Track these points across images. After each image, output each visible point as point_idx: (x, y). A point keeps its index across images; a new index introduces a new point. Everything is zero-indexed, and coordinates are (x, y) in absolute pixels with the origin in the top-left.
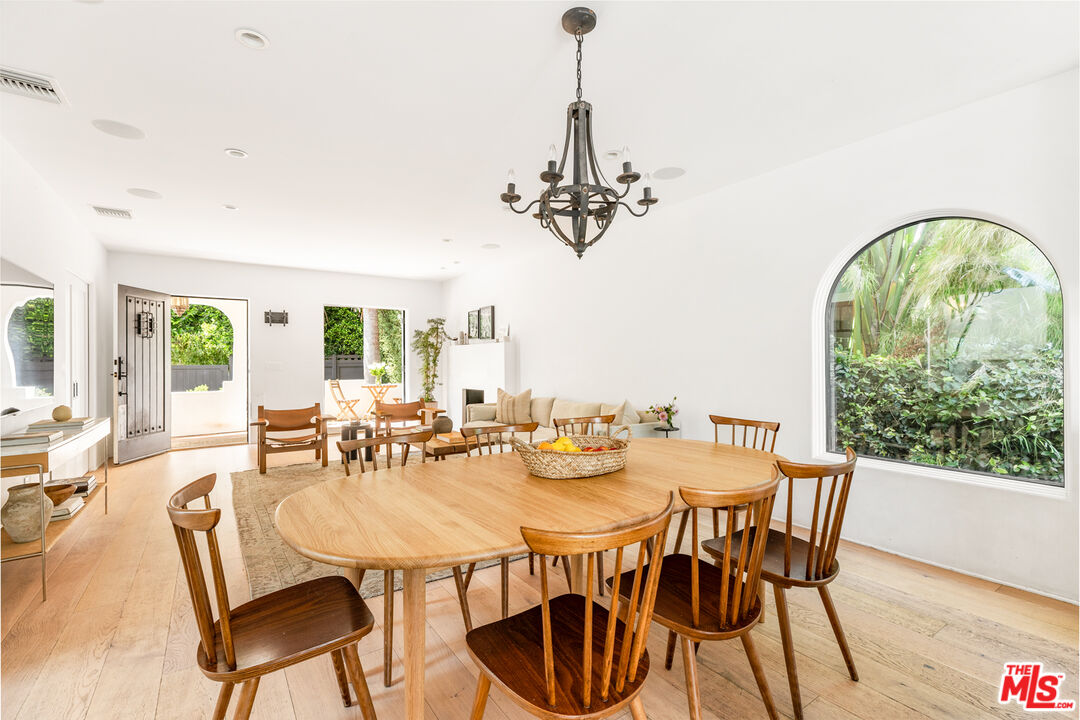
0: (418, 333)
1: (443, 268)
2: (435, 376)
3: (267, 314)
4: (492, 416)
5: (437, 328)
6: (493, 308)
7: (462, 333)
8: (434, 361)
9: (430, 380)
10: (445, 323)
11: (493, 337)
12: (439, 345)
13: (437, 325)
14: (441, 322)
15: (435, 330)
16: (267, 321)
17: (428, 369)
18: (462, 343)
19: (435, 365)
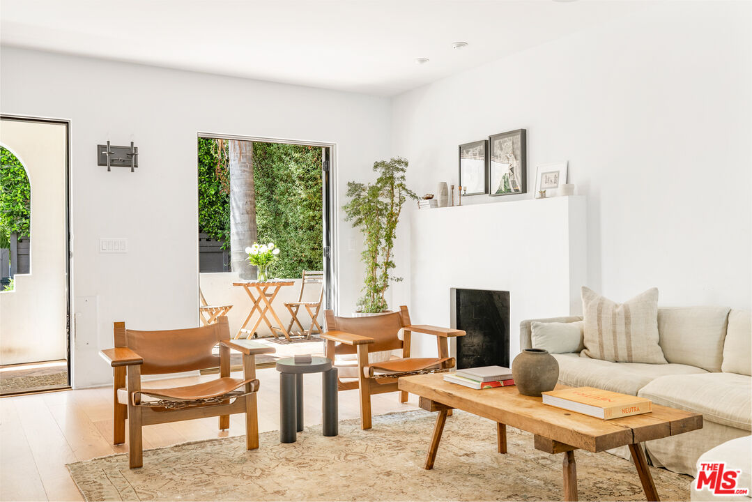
0: (355, 188)
1: (423, 61)
2: (389, 264)
3: (100, 148)
4: (575, 344)
5: (392, 178)
6: (524, 133)
7: (444, 186)
8: (389, 238)
9: (379, 272)
10: (408, 169)
11: (524, 190)
12: (395, 209)
13: (391, 172)
14: (397, 165)
15: (388, 180)
16: (102, 162)
17: (376, 252)
18: (445, 204)
19: (390, 243)
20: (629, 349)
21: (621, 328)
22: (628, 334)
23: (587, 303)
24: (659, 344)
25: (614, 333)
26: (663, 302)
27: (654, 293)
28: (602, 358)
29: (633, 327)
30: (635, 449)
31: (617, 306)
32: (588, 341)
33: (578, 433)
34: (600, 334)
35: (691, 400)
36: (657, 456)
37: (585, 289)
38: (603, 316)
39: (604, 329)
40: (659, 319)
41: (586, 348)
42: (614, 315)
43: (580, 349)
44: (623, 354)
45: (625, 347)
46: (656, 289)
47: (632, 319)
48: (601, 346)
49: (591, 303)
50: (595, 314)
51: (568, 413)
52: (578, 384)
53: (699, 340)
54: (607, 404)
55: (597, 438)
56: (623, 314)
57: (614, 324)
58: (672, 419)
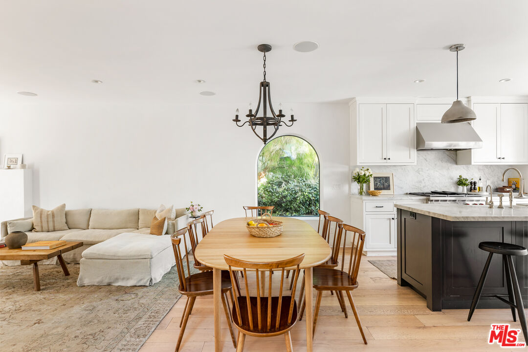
4: (29, 228)
20: (54, 226)
21: (50, 219)
22: (54, 221)
23: (35, 212)
24: (66, 223)
25: (48, 222)
26: (67, 208)
27: (64, 206)
28: (42, 231)
29: (55, 219)
30: (60, 257)
31: (48, 212)
32: (36, 226)
33: (40, 255)
34: (41, 222)
35: (79, 239)
36: (66, 260)
37: (34, 207)
38: (43, 216)
39: (43, 220)
40: (66, 214)
41: (34, 229)
42: (48, 215)
43: (32, 229)
44: (51, 228)
45: (52, 226)
46: (65, 204)
47: (55, 216)
48: (42, 227)
49: (37, 211)
50: (39, 216)
51: (34, 251)
52: (33, 242)
53: (81, 220)
54: (50, 245)
55: (48, 255)
56: (51, 214)
57: (48, 218)
58: (74, 245)
